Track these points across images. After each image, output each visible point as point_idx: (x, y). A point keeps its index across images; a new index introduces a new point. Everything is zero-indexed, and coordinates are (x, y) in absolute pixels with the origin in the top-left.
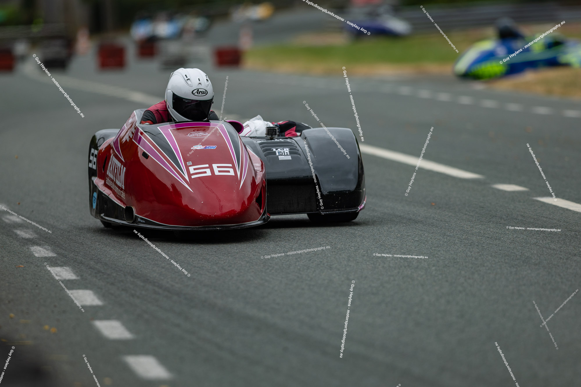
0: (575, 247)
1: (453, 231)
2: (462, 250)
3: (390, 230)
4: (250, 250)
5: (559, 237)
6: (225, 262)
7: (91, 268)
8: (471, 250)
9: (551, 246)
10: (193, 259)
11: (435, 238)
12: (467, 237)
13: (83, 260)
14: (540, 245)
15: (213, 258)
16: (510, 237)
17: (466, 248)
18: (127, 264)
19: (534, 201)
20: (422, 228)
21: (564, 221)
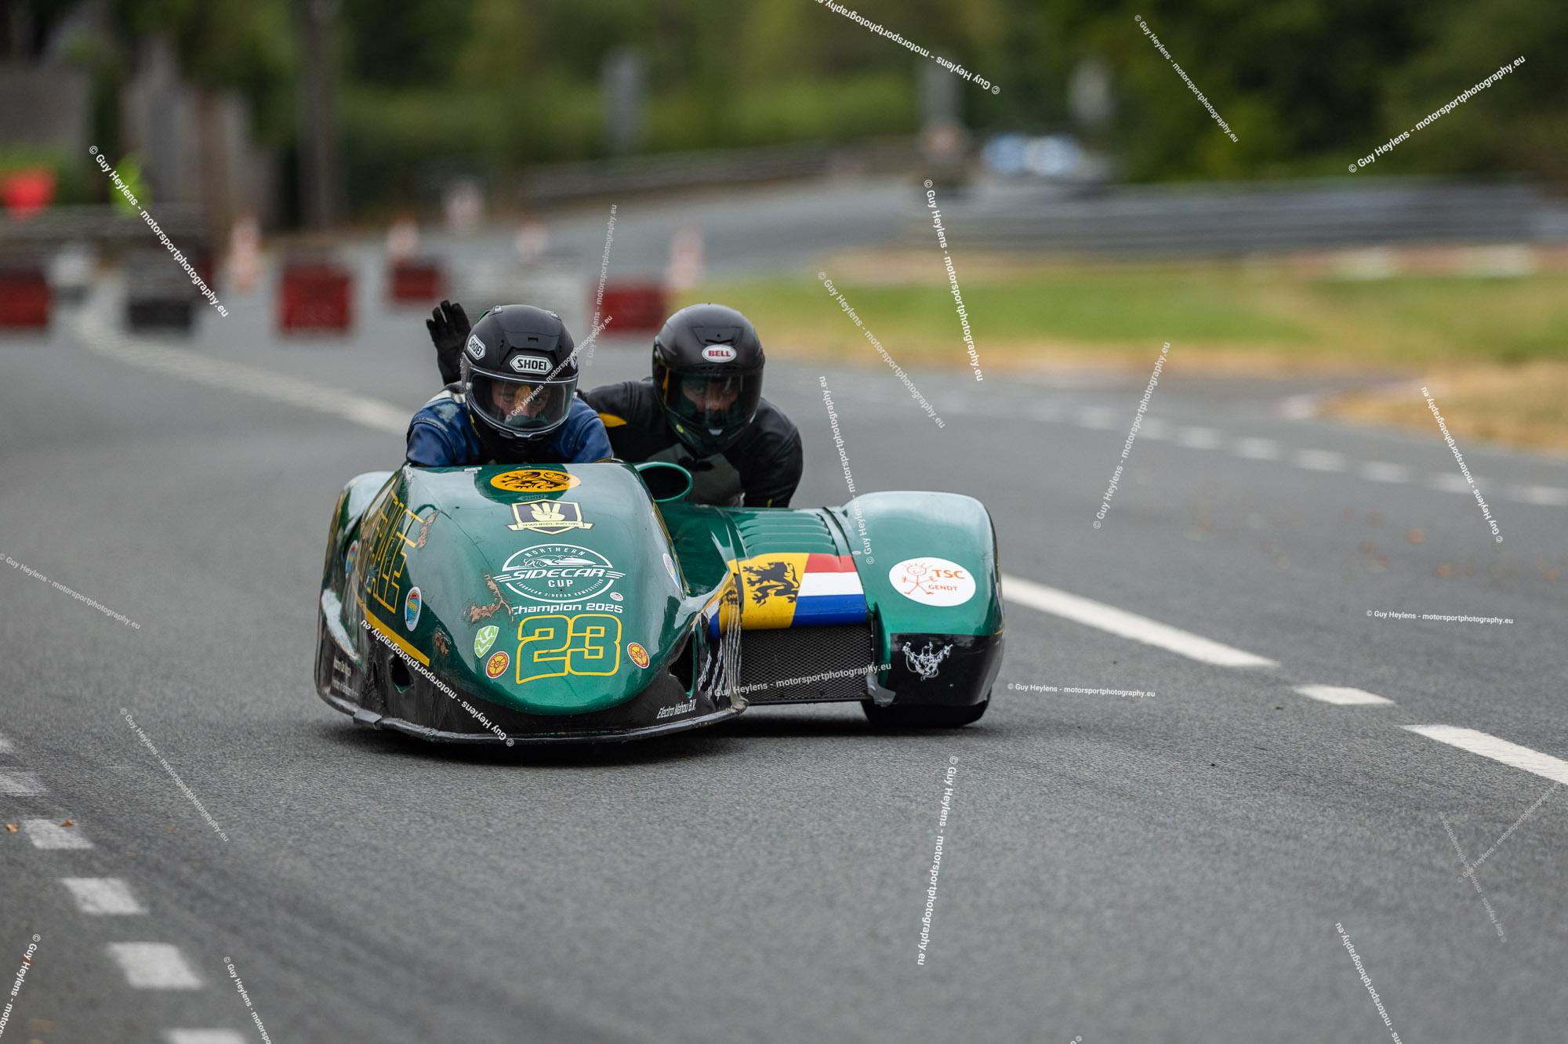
1: (1176, 811)
2: (1194, 865)
3: (1005, 803)
6: (546, 877)
7: (181, 883)
8: (1218, 865)
9: (1434, 863)
10: (461, 868)
11: (1123, 829)
12: (1211, 829)
13: (163, 861)
14: (1405, 856)
15: (514, 866)
16: (1328, 831)
17: (1204, 860)
18: (281, 876)
19: (1404, 734)
20: (1092, 801)
21: (1477, 793)
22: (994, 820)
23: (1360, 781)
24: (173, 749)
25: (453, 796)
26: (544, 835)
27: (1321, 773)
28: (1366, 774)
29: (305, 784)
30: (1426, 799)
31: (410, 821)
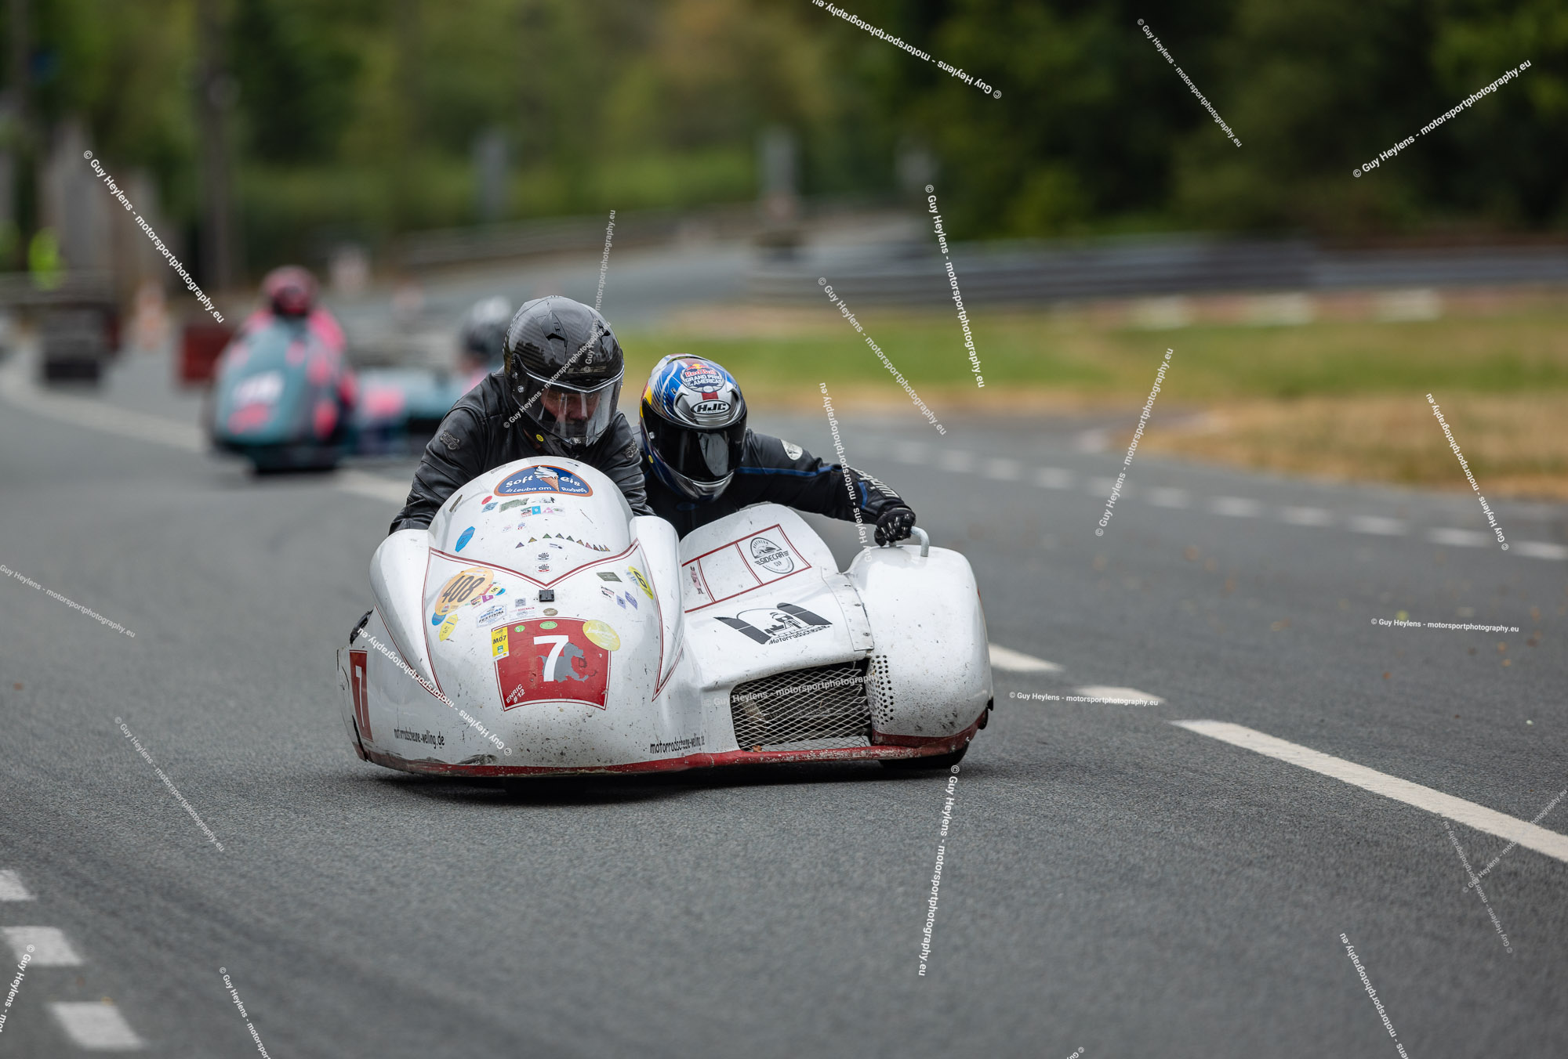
0: (1254, 845)
2: (978, 846)
4: (461, 836)
5: (1218, 820)
6: (395, 864)
7: (67, 874)
8: (1000, 846)
9: (1194, 842)
10: (320, 857)
11: (916, 815)
12: (995, 815)
13: (52, 853)
14: (1169, 837)
15: (367, 854)
16: (1100, 815)
17: (988, 841)
18: (157, 866)
19: (1172, 729)
20: (890, 791)
21: (1235, 780)
22: (801, 809)
23: (1131, 770)
24: (65, 754)
25: (314, 793)
26: (395, 827)
27: (1096, 764)
28: (1137, 764)
29: (183, 784)
30: (1190, 786)
31: (275, 816)
